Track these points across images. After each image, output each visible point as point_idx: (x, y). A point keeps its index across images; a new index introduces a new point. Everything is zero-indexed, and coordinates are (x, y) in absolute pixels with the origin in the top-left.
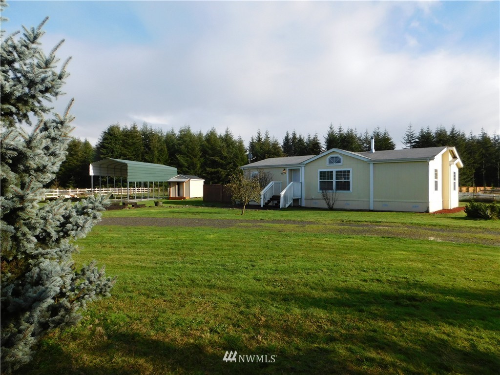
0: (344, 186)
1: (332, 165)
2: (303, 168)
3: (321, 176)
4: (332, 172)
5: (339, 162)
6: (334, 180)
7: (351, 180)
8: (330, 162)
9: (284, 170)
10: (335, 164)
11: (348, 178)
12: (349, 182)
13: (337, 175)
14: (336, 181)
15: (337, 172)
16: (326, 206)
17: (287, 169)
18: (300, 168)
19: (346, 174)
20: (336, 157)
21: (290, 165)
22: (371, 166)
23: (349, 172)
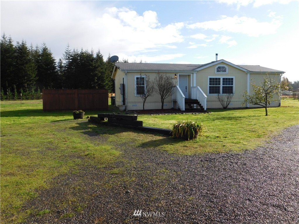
0: (229, 90)
1: (219, 73)
2: (195, 75)
3: (210, 82)
4: (219, 79)
5: (225, 71)
6: (221, 86)
7: (234, 85)
8: (218, 71)
9: (175, 75)
10: (221, 73)
11: (232, 84)
12: (232, 87)
13: (223, 82)
14: (223, 87)
15: (224, 79)
16: (221, 107)
17: (178, 75)
18: (191, 74)
19: (230, 81)
20: (223, 67)
21: (181, 71)
22: (249, 75)
23: (232, 79)
